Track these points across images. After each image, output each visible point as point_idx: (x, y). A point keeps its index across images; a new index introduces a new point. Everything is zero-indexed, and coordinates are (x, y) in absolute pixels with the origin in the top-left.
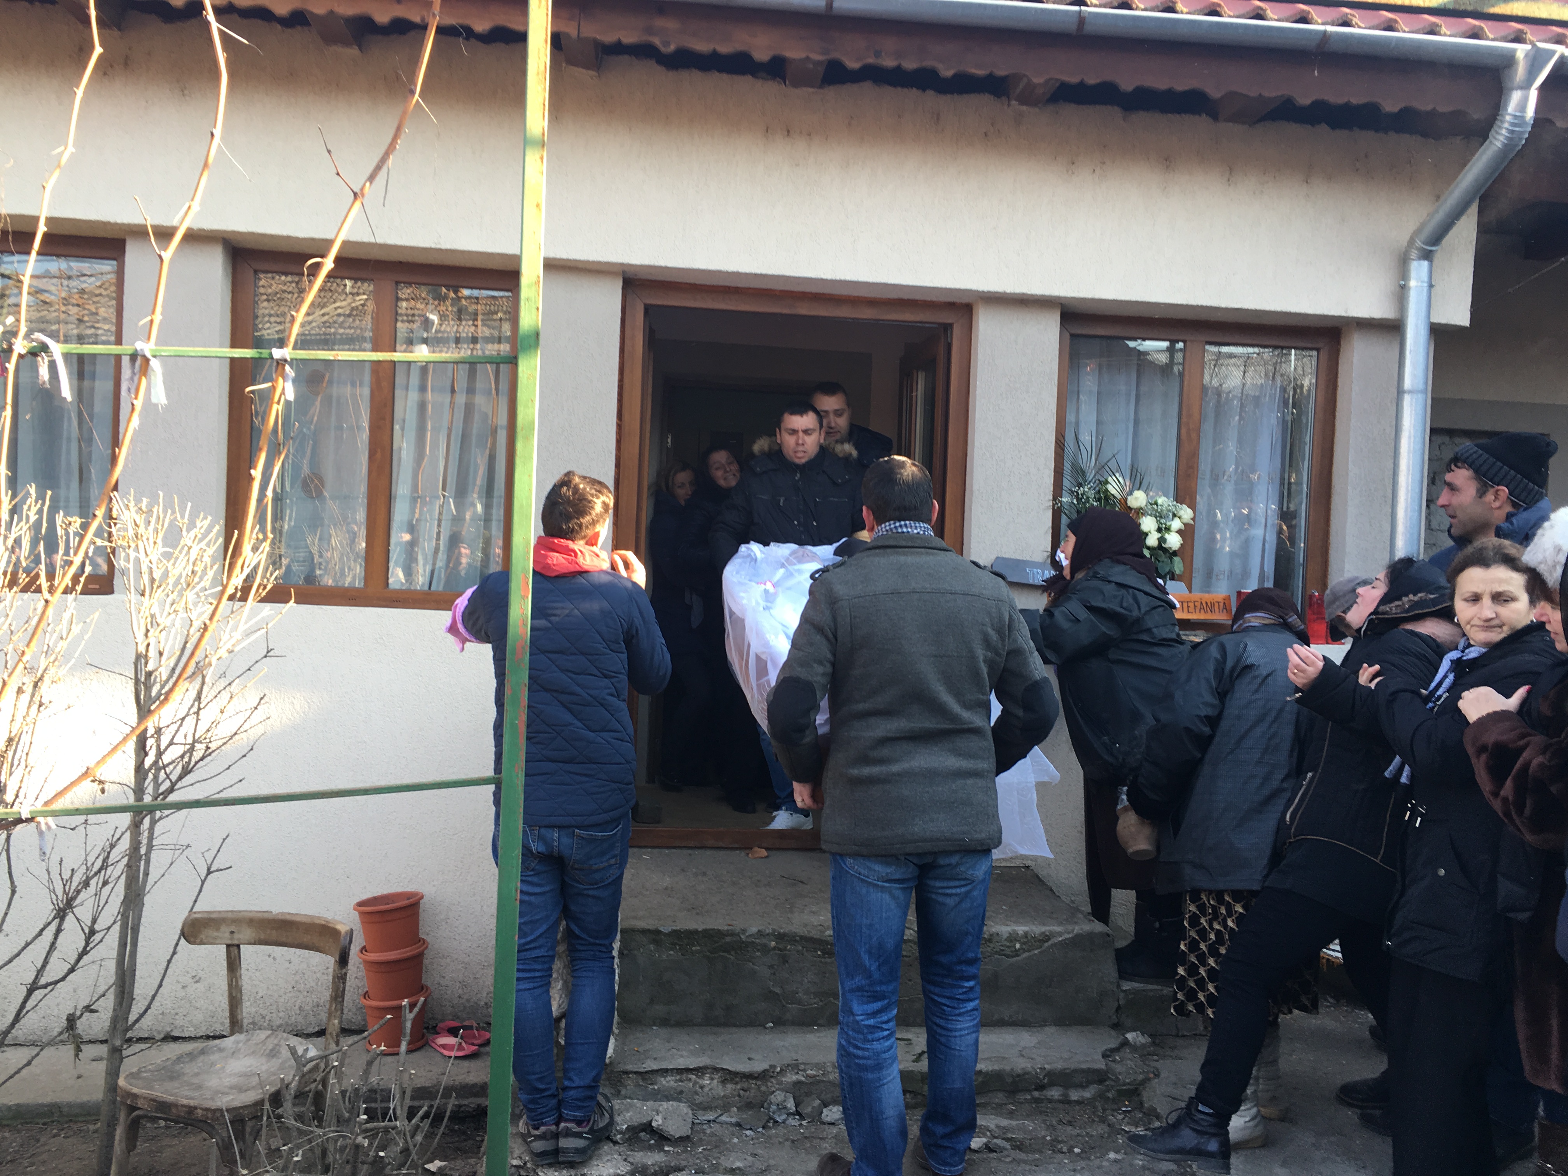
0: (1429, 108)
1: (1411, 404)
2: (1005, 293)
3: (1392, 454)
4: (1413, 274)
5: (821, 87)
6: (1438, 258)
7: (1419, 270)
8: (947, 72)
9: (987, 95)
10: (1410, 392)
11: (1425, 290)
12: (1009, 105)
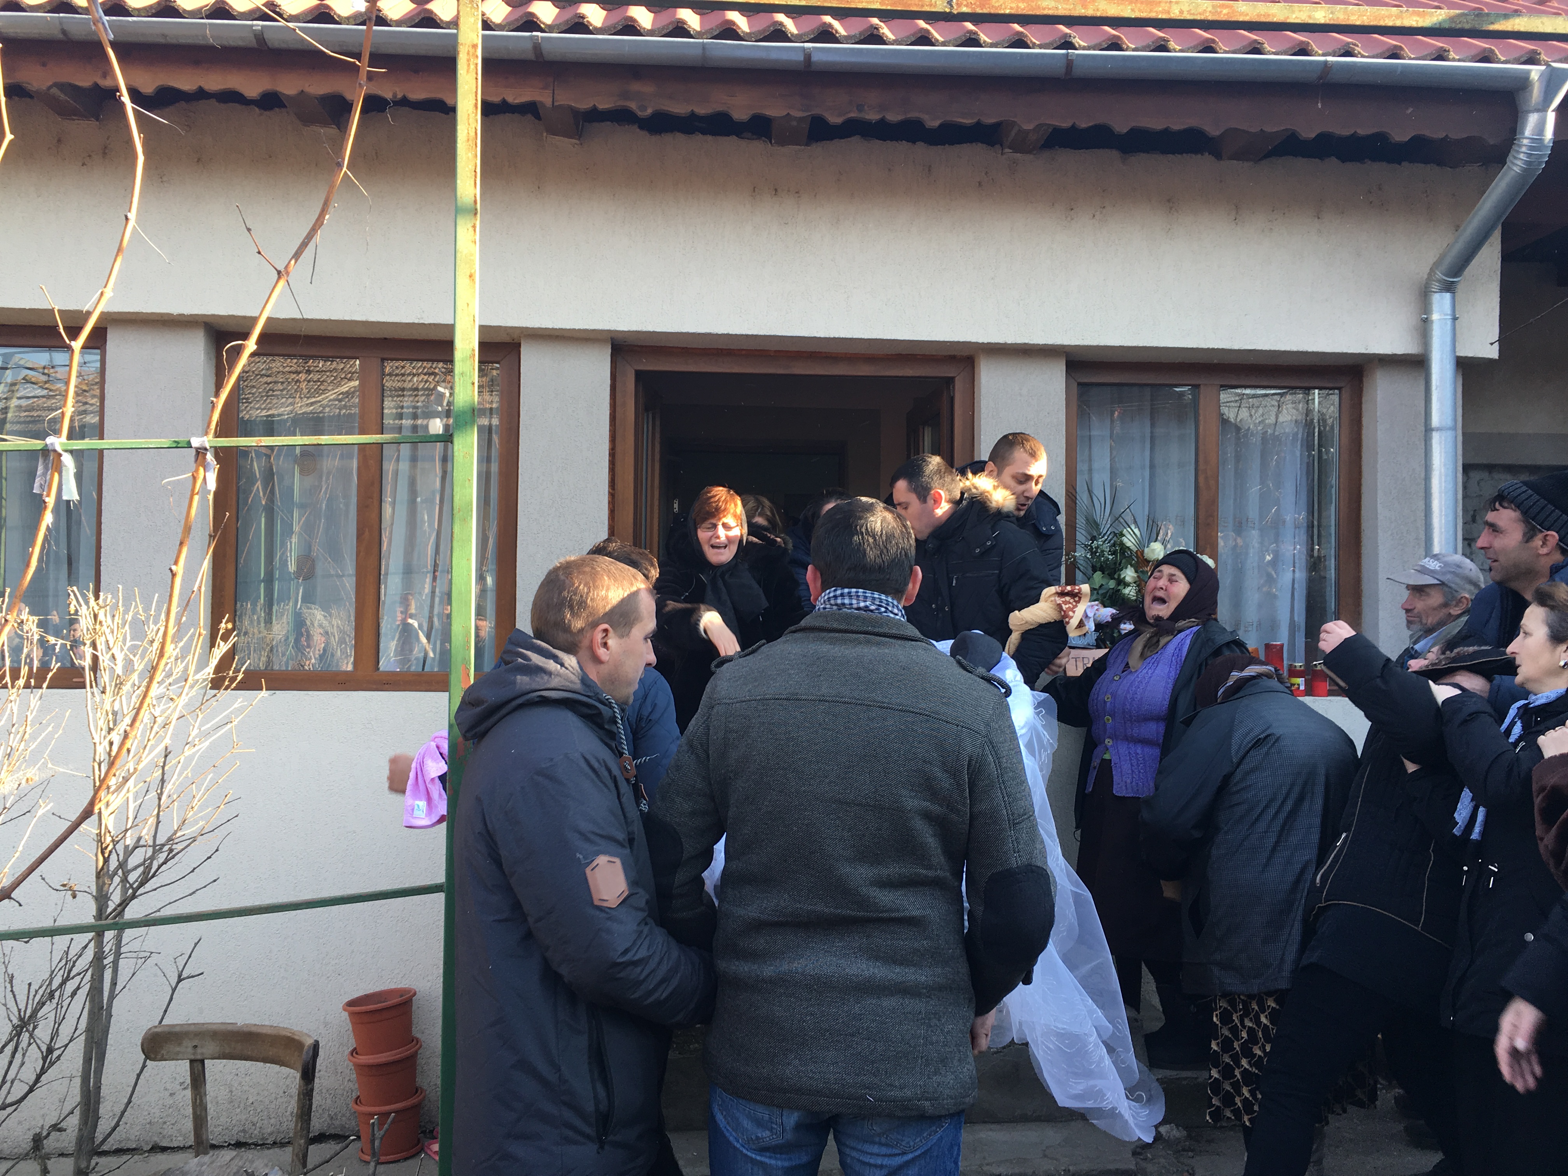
0: (1441, 135)
1: (1440, 443)
2: (1005, 344)
3: (1423, 495)
4: (1435, 307)
5: (807, 145)
6: (1460, 288)
7: (1441, 303)
8: (933, 123)
9: (980, 144)
10: (1438, 429)
11: (1449, 323)
12: (1002, 154)
